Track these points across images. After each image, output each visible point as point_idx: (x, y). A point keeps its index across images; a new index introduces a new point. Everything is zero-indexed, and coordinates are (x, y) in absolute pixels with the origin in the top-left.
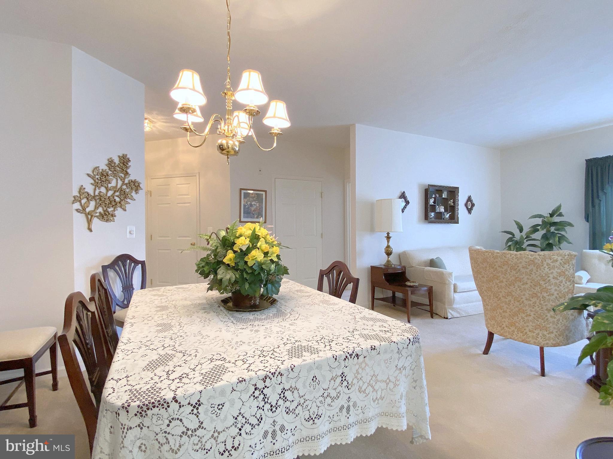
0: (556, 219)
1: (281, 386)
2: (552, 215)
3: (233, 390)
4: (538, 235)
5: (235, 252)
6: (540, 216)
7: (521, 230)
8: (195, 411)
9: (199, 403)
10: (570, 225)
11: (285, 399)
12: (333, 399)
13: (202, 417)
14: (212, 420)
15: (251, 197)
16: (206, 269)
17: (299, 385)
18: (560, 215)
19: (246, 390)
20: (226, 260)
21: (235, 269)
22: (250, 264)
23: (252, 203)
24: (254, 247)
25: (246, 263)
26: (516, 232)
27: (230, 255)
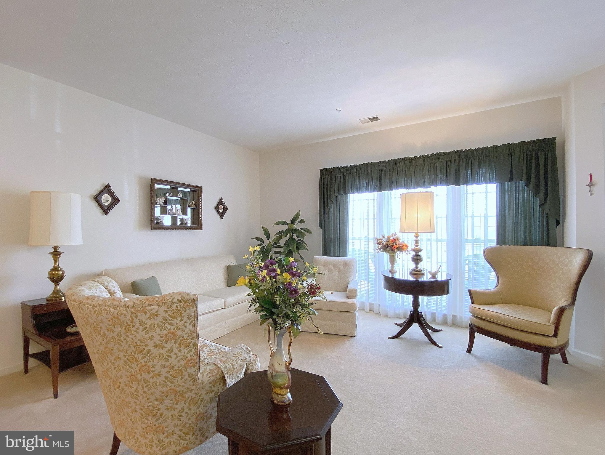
0: (297, 226)
2: (293, 222)
4: (282, 242)
6: (283, 223)
7: (268, 237)
10: (309, 231)
18: (302, 221)
26: (264, 238)
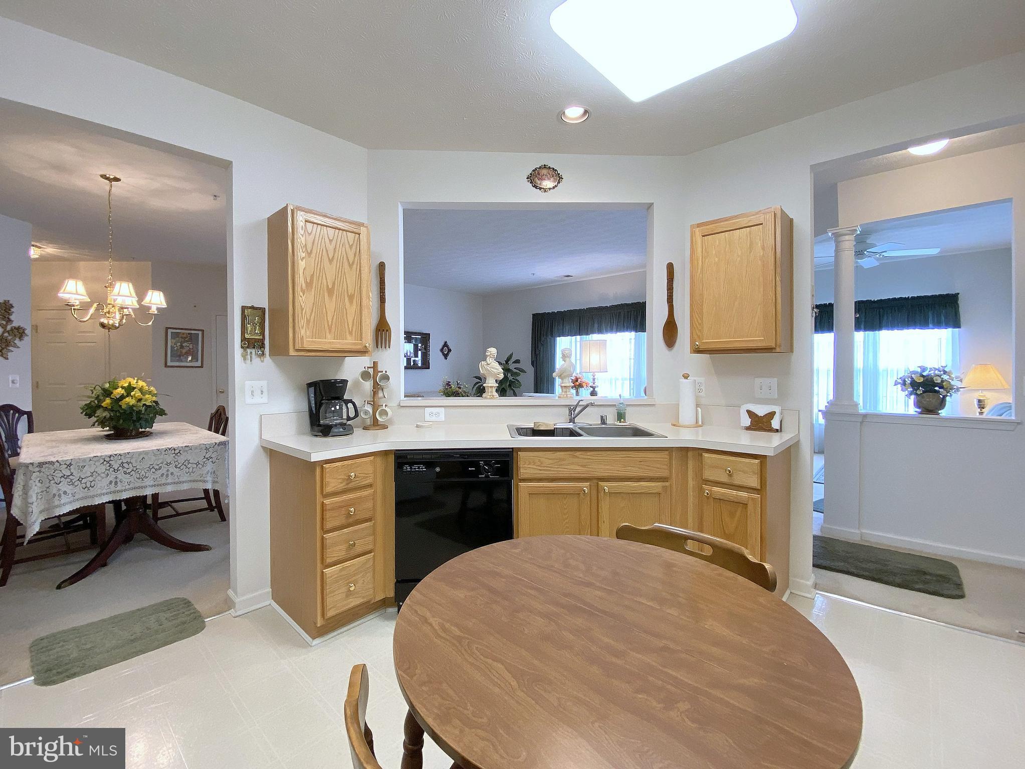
1: (121, 461)
3: (90, 460)
5: (111, 398)
8: (68, 467)
9: (71, 464)
11: (123, 467)
12: (156, 470)
13: (72, 471)
14: (78, 473)
15: (182, 338)
16: (89, 411)
17: (133, 461)
19: (98, 461)
20: (104, 404)
21: (112, 410)
22: (124, 407)
23: (183, 345)
24: (128, 395)
25: (120, 406)
27: (108, 401)
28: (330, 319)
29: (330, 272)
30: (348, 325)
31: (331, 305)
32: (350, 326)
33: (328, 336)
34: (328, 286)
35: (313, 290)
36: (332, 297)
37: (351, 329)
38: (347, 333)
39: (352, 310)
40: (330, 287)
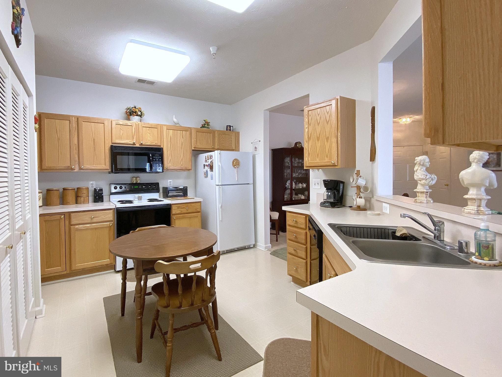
28: (318, 151)
29: (318, 129)
30: (326, 152)
31: (319, 144)
32: (327, 153)
33: (317, 159)
34: (317, 136)
35: (311, 140)
36: (319, 141)
37: (327, 155)
38: (326, 157)
39: (327, 145)
40: (318, 136)
